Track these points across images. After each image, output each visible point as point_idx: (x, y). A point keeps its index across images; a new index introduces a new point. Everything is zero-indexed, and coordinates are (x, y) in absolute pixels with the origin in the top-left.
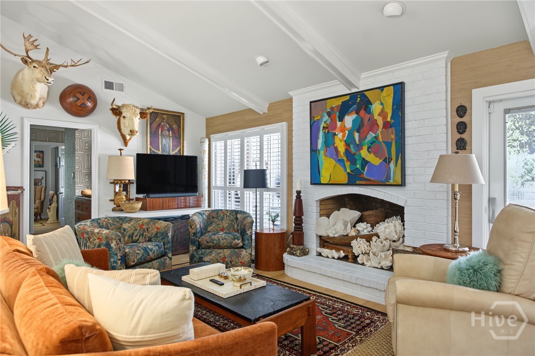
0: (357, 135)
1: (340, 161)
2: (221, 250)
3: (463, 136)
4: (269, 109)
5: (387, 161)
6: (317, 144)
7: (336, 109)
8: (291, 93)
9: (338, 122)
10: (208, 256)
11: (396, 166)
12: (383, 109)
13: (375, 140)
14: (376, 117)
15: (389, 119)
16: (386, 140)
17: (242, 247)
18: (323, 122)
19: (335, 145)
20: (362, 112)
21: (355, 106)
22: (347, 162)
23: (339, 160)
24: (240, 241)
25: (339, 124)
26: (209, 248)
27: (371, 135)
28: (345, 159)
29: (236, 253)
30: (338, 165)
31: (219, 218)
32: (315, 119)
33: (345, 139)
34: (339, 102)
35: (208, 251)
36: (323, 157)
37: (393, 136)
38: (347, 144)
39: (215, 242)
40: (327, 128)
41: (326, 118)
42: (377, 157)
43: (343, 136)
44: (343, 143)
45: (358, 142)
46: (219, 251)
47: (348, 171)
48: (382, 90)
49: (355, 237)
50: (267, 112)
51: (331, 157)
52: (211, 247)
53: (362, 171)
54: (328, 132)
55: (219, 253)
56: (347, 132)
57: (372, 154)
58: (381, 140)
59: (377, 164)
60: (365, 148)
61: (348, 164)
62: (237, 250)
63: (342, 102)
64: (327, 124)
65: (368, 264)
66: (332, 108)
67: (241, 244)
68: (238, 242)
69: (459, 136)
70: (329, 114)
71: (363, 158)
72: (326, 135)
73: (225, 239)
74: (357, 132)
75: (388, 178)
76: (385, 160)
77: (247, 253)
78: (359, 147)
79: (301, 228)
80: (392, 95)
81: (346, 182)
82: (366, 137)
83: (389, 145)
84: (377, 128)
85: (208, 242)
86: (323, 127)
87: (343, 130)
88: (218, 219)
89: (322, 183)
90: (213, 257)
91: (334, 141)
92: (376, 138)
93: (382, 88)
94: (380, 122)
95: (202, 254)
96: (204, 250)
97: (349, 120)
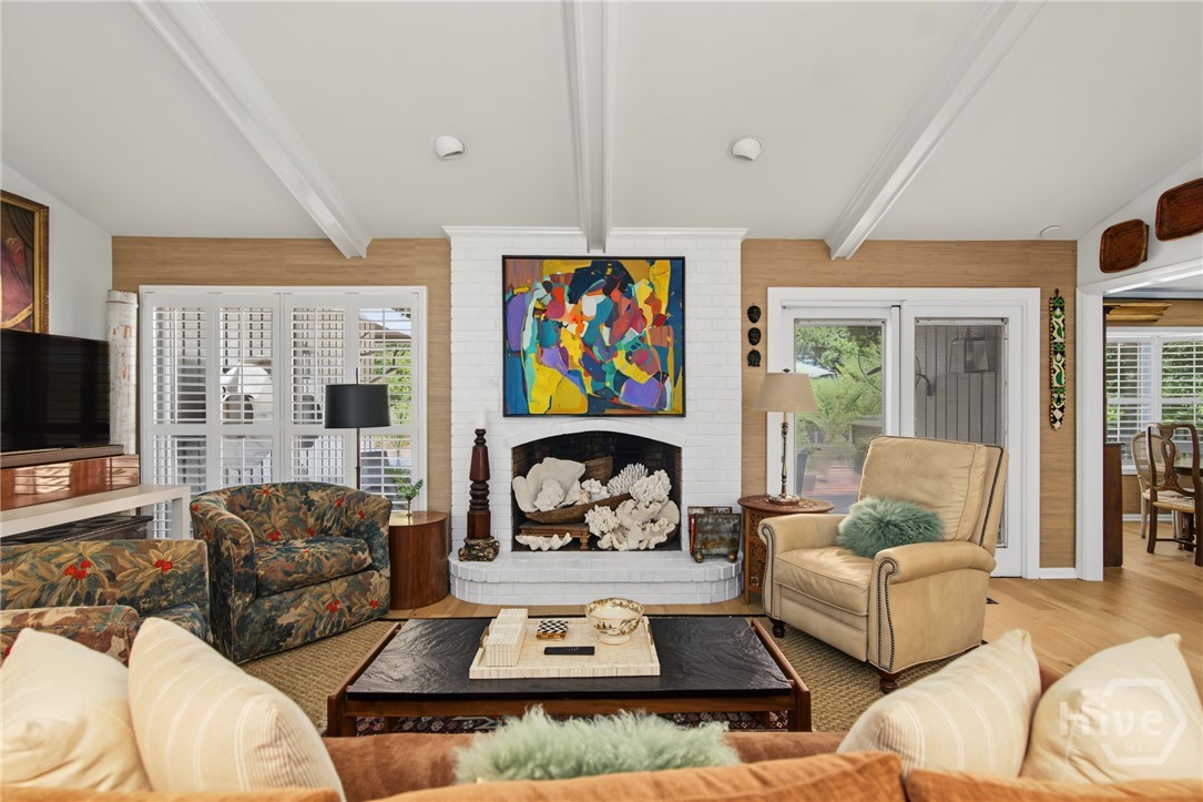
0: (605, 332)
1: (574, 374)
2: (324, 585)
3: (756, 348)
4: (370, 250)
5: (660, 377)
6: (520, 340)
7: (562, 279)
8: (449, 230)
9: (567, 304)
10: (292, 609)
11: (675, 385)
12: (653, 294)
13: (639, 342)
14: (641, 305)
15: (663, 312)
16: (658, 344)
17: (371, 567)
18: (535, 299)
19: (562, 345)
20: (616, 293)
21: (602, 280)
22: (586, 375)
23: (569, 372)
24: (367, 553)
25: (569, 307)
26: (291, 587)
27: (632, 335)
28: (582, 370)
29: (360, 583)
30: (567, 380)
31: (260, 507)
32: (516, 292)
33: (582, 335)
34: (571, 268)
35: (289, 596)
36: (535, 365)
37: (670, 339)
38: (587, 345)
39: (309, 569)
40: (544, 311)
41: (541, 292)
42: (642, 370)
43: (580, 330)
44: (578, 342)
45: (607, 344)
46: (318, 588)
47: (589, 391)
48: (652, 264)
49: (591, 506)
50: (365, 256)
51: (555, 367)
52: (297, 584)
53: (617, 394)
54: (546, 319)
55: (321, 595)
56: (586, 324)
57: (634, 365)
58: (650, 344)
59: (643, 382)
60: (622, 354)
61: (588, 380)
62: (360, 577)
63: (576, 270)
64: (542, 304)
65: (623, 547)
66: (553, 277)
67: (369, 561)
68: (363, 557)
69: (751, 348)
70: (547, 286)
71: (618, 371)
72: (540, 326)
73: (334, 555)
74: (607, 326)
75: (662, 403)
76: (656, 376)
77: (383, 579)
78: (610, 352)
79: (486, 504)
80: (669, 273)
81: (585, 411)
82: (623, 337)
83: (663, 352)
84: (643, 323)
85: (288, 574)
86: (535, 309)
87: (578, 318)
88: (256, 510)
89: (531, 412)
90: (307, 608)
91: (559, 336)
92: (642, 339)
93: (652, 260)
94: (648, 313)
95: (273, 608)
96: (276, 597)
97: (590, 303)
